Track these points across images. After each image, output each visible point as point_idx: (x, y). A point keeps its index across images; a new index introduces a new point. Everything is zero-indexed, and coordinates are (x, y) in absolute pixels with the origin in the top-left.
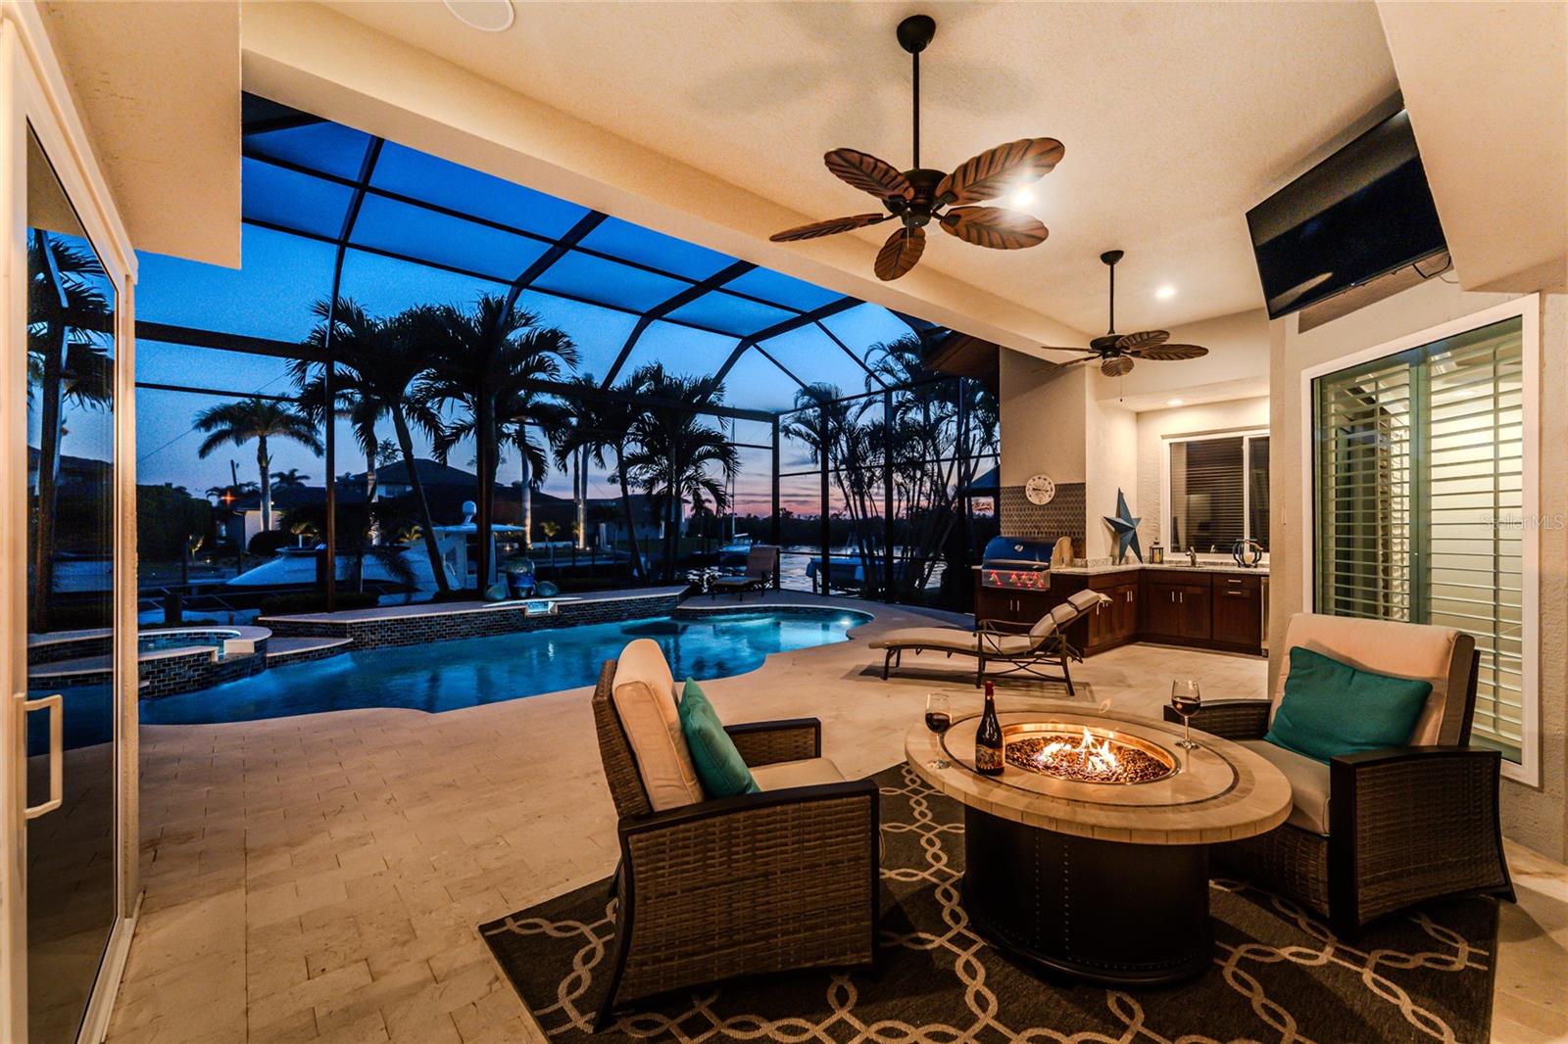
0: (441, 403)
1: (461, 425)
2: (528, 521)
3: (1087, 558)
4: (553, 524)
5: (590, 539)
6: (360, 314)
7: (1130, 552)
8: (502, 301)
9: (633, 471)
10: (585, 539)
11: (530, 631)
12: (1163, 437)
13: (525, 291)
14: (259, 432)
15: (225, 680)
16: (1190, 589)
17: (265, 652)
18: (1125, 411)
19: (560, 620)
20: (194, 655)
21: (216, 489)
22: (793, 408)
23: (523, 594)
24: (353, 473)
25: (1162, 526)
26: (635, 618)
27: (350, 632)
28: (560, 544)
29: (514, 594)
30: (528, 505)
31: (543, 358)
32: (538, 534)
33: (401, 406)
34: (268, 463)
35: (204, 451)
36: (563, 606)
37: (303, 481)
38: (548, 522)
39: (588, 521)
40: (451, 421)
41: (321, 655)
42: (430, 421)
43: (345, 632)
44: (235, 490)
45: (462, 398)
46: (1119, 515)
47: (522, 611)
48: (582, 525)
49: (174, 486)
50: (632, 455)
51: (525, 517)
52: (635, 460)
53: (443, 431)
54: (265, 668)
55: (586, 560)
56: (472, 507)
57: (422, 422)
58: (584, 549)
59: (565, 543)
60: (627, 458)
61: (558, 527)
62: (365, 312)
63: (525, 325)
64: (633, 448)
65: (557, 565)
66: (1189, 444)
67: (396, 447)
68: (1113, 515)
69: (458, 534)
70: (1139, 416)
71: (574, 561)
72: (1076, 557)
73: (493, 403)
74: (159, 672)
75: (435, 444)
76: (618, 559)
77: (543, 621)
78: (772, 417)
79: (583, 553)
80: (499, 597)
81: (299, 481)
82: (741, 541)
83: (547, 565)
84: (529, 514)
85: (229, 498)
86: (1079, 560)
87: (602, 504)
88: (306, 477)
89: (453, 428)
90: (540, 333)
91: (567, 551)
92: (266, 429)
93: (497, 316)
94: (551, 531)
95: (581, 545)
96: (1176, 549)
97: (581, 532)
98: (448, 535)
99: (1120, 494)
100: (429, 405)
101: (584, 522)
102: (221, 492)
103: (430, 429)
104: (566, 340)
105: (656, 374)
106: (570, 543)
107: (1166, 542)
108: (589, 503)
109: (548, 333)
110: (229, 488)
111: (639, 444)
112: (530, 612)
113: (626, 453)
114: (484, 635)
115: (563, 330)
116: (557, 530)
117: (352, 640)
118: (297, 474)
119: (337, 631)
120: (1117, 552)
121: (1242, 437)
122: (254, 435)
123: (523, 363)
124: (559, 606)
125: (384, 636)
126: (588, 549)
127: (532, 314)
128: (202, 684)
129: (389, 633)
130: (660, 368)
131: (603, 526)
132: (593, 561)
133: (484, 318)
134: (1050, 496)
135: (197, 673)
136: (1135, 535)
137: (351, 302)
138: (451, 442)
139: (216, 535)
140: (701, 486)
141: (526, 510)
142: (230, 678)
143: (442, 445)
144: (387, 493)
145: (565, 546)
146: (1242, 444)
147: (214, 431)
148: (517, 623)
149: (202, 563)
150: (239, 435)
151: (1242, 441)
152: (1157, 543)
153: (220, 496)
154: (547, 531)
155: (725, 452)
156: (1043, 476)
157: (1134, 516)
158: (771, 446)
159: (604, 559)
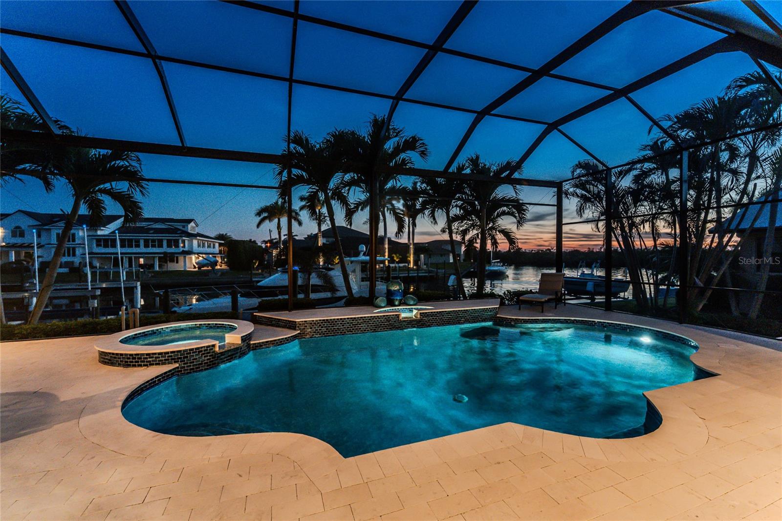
0: (349, 190)
1: (359, 202)
2: (387, 254)
4: (398, 255)
5: (416, 262)
6: (307, 140)
8: (384, 118)
9: (455, 225)
10: (413, 262)
11: (403, 329)
13: (400, 102)
14: (278, 217)
15: (223, 362)
17: (250, 341)
19: (421, 322)
20: (204, 347)
21: (264, 241)
22: (571, 178)
23: (397, 303)
24: (314, 233)
27: (298, 327)
28: (401, 265)
29: (391, 303)
30: (386, 246)
31: (405, 159)
32: (392, 261)
33: (328, 192)
34: (281, 230)
35: (258, 226)
36: (423, 313)
37: (296, 237)
38: (396, 254)
39: (415, 254)
40: (354, 200)
41: (281, 342)
42: (344, 201)
43: (296, 327)
44: (271, 241)
45: (361, 187)
47: (398, 316)
48: (412, 255)
49: (252, 240)
50: (455, 215)
51: (385, 252)
52: (456, 218)
53: (350, 206)
54: (249, 351)
55: (414, 273)
56: (363, 248)
57: (339, 202)
58: (413, 268)
59: (404, 264)
60: (452, 217)
61: (400, 257)
62: (309, 139)
63: (396, 136)
64: (455, 211)
65: (401, 275)
67: (326, 215)
69: (356, 261)
71: (408, 273)
73: (378, 185)
74: (184, 358)
75: (346, 213)
76: (431, 273)
77: (411, 323)
78: (557, 185)
79: (412, 269)
80: (383, 305)
81: (294, 237)
82: (496, 264)
83: (395, 275)
84: (387, 250)
85: (268, 245)
87: (421, 245)
88: (297, 236)
89: (355, 204)
90: (406, 140)
91: (404, 268)
92: (280, 215)
93: (381, 128)
94: (397, 258)
95: (411, 265)
97: (411, 259)
98: (352, 262)
100: (343, 191)
102: (266, 242)
103: (343, 205)
104: (421, 142)
105: (475, 161)
106: (407, 264)
108: (415, 244)
109: (410, 138)
110: (269, 240)
111: (458, 209)
112: (403, 315)
113: (451, 214)
114: (375, 331)
115: (419, 136)
116: (400, 258)
117: (299, 332)
119: (291, 325)
122: (276, 218)
123: (394, 161)
124: (420, 313)
125: (317, 330)
126: (415, 267)
127: (401, 129)
128: (210, 365)
129: (320, 328)
130: (478, 157)
131: (422, 256)
132: (418, 273)
133: (373, 132)
135: (206, 358)
137: (303, 133)
138: (355, 212)
139: (263, 260)
140: (498, 233)
141: (386, 248)
142: (227, 360)
143: (350, 214)
144: (327, 241)
145: (404, 266)
147: (262, 217)
148: (396, 324)
149: (257, 272)
150: (270, 218)
153: (265, 244)
154: (395, 258)
155: (518, 208)
158: (556, 204)
159: (423, 273)
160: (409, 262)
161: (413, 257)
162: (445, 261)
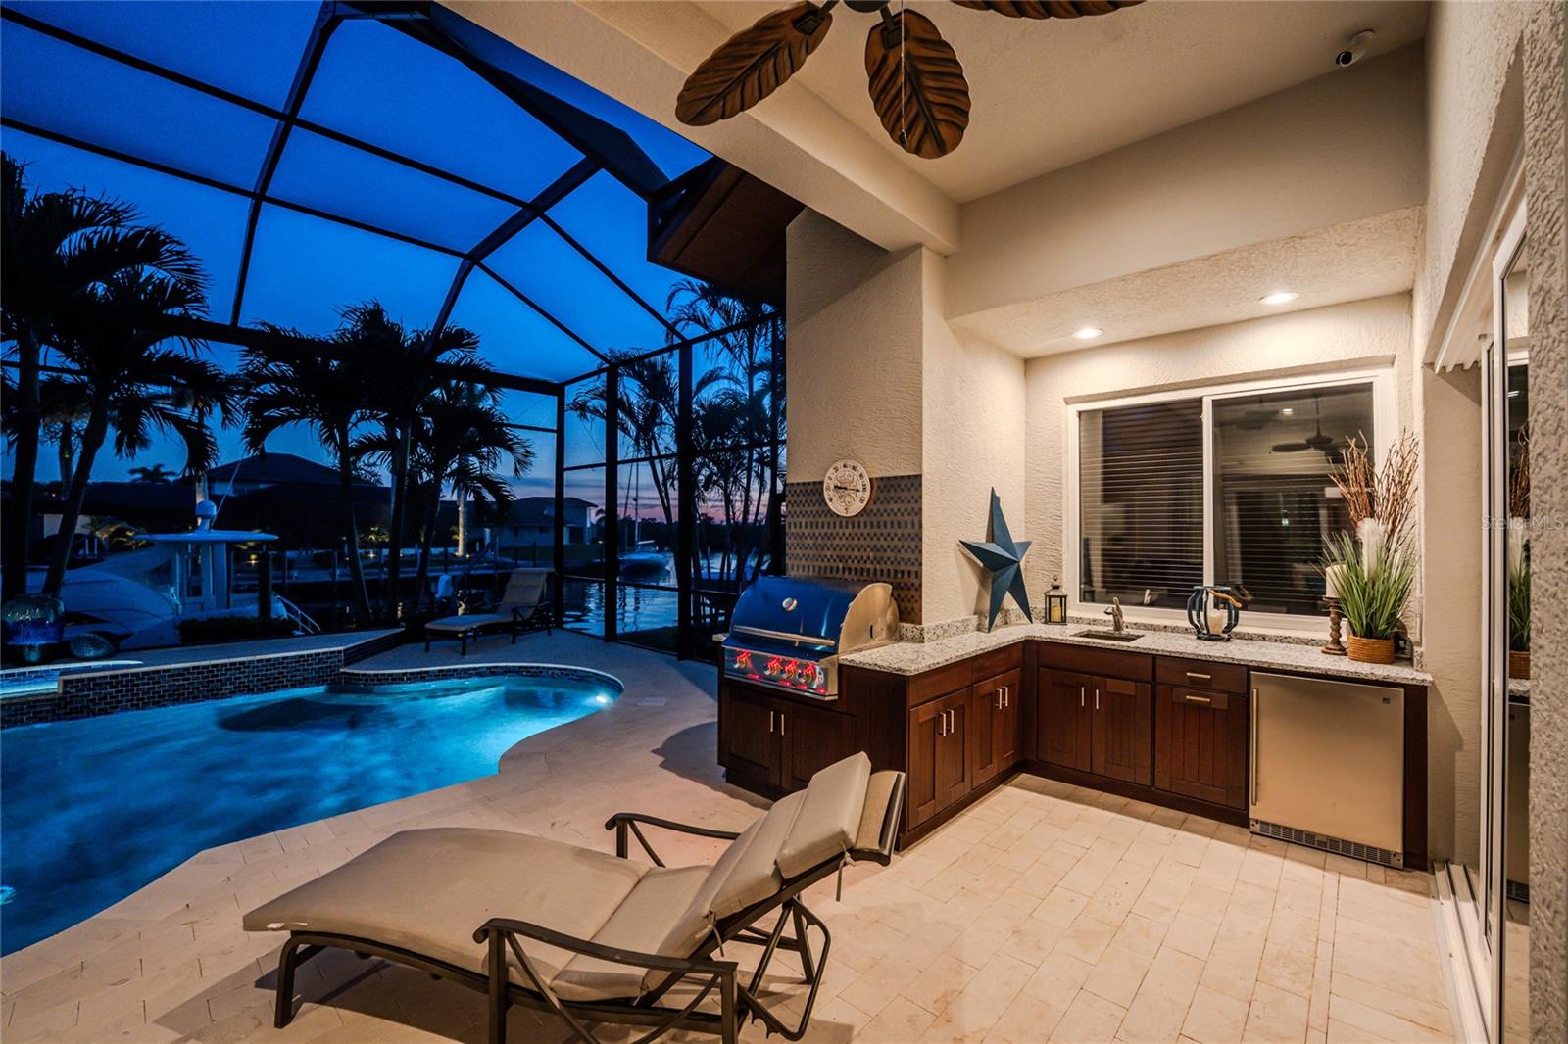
3: (925, 624)
7: (1009, 602)
10: (464, 545)
12: (1068, 401)
16: (1113, 685)
18: (1004, 352)
19: (73, 705)
25: (1064, 556)
26: (251, 692)
36: (80, 681)
39: (467, 525)
46: (991, 538)
48: (461, 529)
58: (464, 556)
59: (442, 550)
66: (1107, 414)
68: (979, 536)
70: (1029, 365)
72: (901, 619)
77: (28, 710)
78: (556, 389)
79: (462, 561)
81: (165, 477)
82: (646, 549)
86: (910, 626)
91: (441, 559)
95: (460, 552)
96: (1088, 595)
97: (460, 538)
99: (995, 501)
101: (464, 527)
106: (449, 550)
107: (1071, 585)
118: (163, 470)
120: (987, 605)
121: (1200, 400)
124: (67, 681)
132: (473, 569)
134: (862, 501)
136: (1018, 572)
145: (442, 553)
146: (1201, 413)
151: (1201, 407)
152: (1056, 587)
156: (851, 463)
157: (1017, 536)
158: (555, 428)
159: (487, 568)
160: (455, 544)
161: (464, 534)
162: (534, 543)
